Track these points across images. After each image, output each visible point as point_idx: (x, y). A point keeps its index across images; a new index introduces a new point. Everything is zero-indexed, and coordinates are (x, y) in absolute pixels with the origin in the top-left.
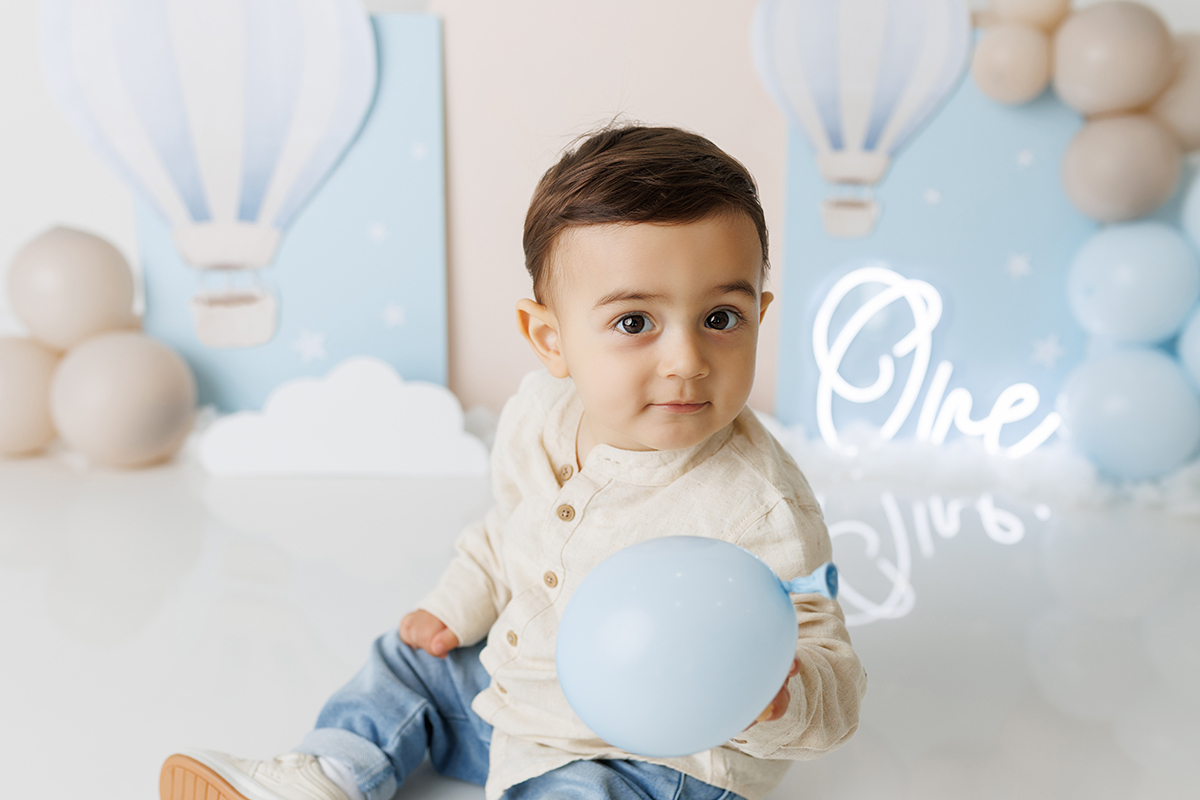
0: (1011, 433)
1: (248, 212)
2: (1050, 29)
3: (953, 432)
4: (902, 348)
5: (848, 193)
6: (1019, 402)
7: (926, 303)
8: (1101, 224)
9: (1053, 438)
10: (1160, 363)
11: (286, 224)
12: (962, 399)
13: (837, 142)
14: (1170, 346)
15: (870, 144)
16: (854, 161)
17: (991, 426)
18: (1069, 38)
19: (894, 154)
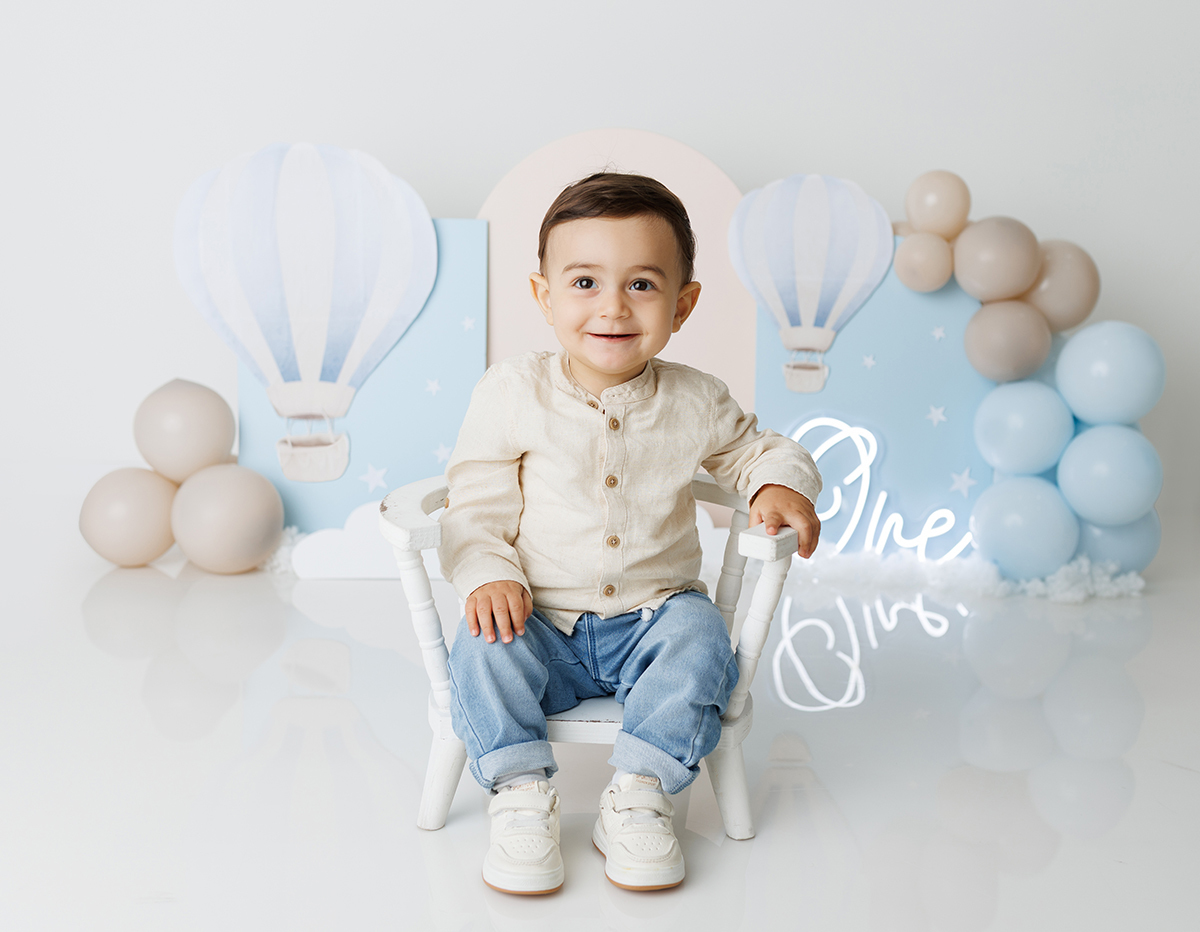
0: (935, 547)
1: (329, 374)
2: (950, 238)
3: (890, 544)
4: (849, 480)
5: (804, 358)
6: (941, 521)
7: (865, 442)
8: (999, 381)
9: (968, 550)
10: (1044, 487)
11: (358, 384)
12: (896, 519)
13: (795, 321)
14: (1050, 475)
15: (820, 322)
16: (808, 335)
17: (920, 541)
18: (964, 243)
19: (838, 330)
